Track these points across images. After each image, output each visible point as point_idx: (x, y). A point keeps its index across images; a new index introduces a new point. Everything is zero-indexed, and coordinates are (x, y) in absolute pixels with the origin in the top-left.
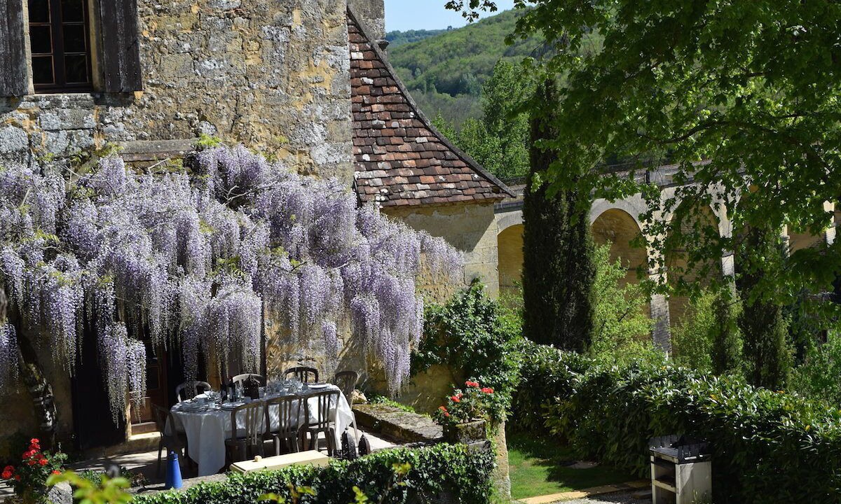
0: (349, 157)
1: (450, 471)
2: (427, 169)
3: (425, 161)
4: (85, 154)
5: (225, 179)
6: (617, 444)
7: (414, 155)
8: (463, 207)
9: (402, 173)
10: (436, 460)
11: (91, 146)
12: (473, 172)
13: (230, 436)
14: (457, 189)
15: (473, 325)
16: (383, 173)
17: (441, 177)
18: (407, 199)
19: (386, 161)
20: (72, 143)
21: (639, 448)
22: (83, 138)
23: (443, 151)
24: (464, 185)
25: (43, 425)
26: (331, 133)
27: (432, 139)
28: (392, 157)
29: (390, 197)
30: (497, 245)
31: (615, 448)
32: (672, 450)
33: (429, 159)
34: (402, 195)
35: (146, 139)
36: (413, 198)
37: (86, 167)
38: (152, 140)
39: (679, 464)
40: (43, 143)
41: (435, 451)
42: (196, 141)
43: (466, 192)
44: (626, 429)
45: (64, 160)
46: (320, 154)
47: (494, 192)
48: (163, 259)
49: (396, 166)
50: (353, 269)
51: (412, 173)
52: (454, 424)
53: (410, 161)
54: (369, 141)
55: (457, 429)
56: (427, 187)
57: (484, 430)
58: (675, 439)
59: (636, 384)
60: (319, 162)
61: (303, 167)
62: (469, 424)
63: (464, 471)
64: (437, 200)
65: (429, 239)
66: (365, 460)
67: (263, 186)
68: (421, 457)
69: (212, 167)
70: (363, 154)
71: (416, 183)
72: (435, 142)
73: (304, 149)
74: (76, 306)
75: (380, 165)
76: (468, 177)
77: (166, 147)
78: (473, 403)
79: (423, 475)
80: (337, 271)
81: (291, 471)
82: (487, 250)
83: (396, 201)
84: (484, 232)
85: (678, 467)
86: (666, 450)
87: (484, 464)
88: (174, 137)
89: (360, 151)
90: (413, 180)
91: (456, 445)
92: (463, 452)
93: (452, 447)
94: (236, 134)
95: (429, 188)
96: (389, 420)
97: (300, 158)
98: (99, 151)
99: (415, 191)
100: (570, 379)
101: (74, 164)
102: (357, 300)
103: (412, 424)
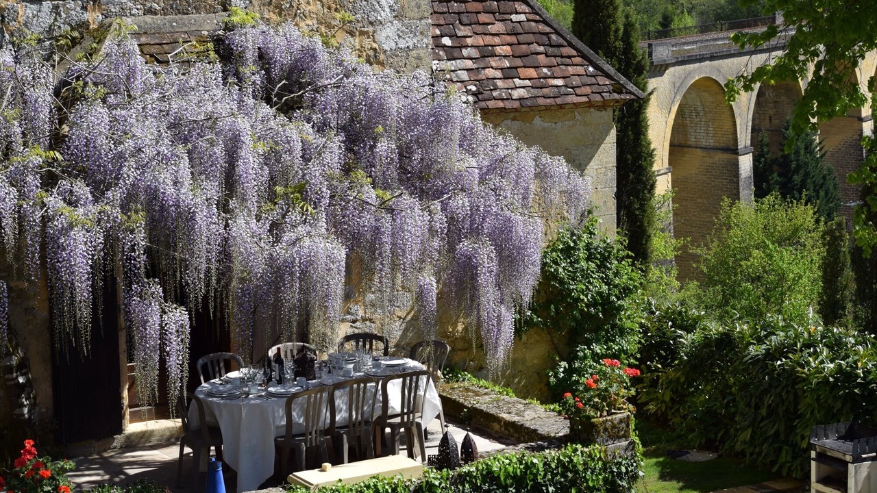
0: (425, 40)
1: (583, 482)
2: (526, 58)
3: (524, 47)
4: (76, 34)
5: (268, 71)
6: (750, 431)
7: (509, 39)
8: (573, 112)
9: (493, 64)
10: (566, 469)
11: (83, 23)
12: (587, 63)
13: (283, 432)
14: (566, 86)
15: (586, 275)
16: (469, 64)
17: (545, 70)
18: (502, 99)
19: (472, 46)
20: (58, 18)
21: (782, 437)
22: (73, 12)
23: (547, 34)
24: (576, 81)
25: (17, 411)
26: (403, 7)
27: (532, 17)
28: (480, 41)
29: (480, 96)
30: (615, 164)
31: (747, 435)
32: (840, 443)
33: (529, 44)
34: (495, 94)
35: (156, 14)
36: (510, 98)
37: (78, 52)
38: (165, 14)
39: (853, 463)
40: (20, 19)
41: (565, 456)
42: (221, 17)
43: (578, 91)
44: (764, 412)
45: (48, 43)
46: (388, 37)
47: (614, 91)
48: (213, 189)
49: (486, 53)
50: (460, 203)
51: (507, 64)
52: (589, 418)
53: (504, 47)
54: (450, 18)
55: (593, 426)
56: (527, 83)
57: (628, 426)
58: (843, 428)
59: (781, 351)
60: (386, 48)
61: (365, 54)
62: (609, 418)
63: (601, 483)
64: (541, 101)
65: (546, 158)
66: (473, 469)
67: (326, 82)
68: (545, 464)
69: (250, 55)
70: (442, 36)
71: (512, 78)
72: (536, 21)
73: (366, 29)
74: (93, 255)
75: (465, 52)
76: (580, 70)
77: (184, 24)
78: (614, 389)
79: (547, 489)
80: (437, 205)
81: (375, 486)
82: (603, 170)
83: (488, 103)
84: (599, 147)
85: (851, 467)
86: (831, 443)
87: (627, 472)
88: (194, 11)
89: (438, 32)
90: (508, 74)
91: (592, 447)
92: (600, 457)
93: (586, 450)
94: (276, 7)
95: (530, 85)
96: (483, 407)
97: (361, 41)
98: (94, 30)
99: (512, 89)
100: (674, 339)
101: (61, 48)
102: (465, 246)
103: (517, 414)
